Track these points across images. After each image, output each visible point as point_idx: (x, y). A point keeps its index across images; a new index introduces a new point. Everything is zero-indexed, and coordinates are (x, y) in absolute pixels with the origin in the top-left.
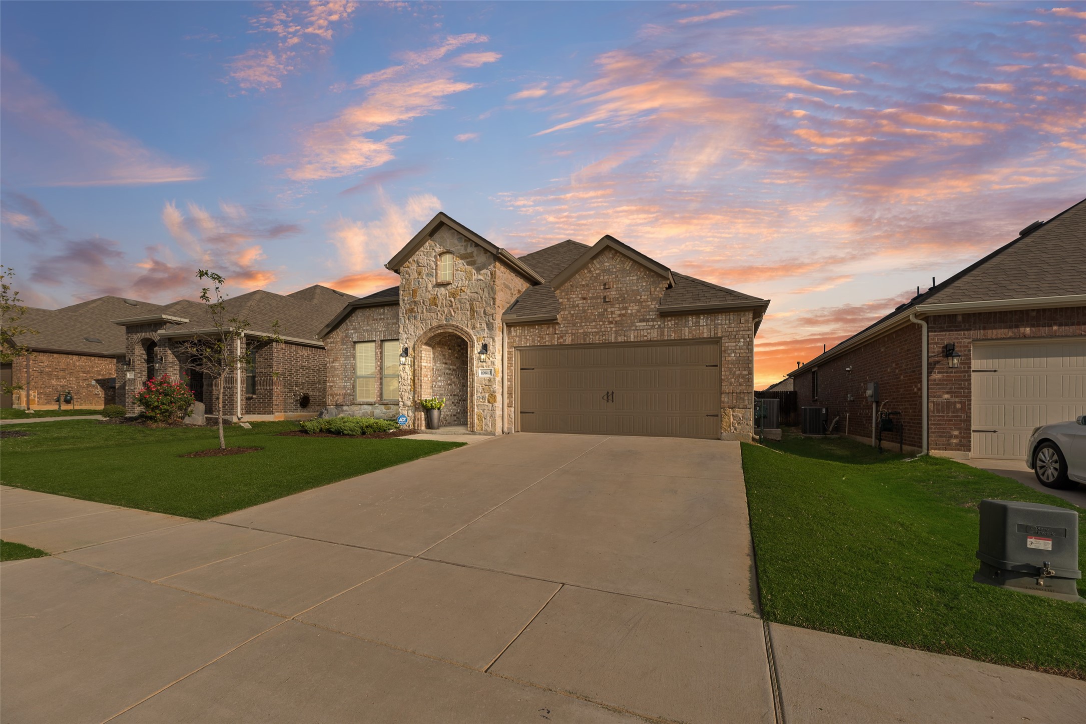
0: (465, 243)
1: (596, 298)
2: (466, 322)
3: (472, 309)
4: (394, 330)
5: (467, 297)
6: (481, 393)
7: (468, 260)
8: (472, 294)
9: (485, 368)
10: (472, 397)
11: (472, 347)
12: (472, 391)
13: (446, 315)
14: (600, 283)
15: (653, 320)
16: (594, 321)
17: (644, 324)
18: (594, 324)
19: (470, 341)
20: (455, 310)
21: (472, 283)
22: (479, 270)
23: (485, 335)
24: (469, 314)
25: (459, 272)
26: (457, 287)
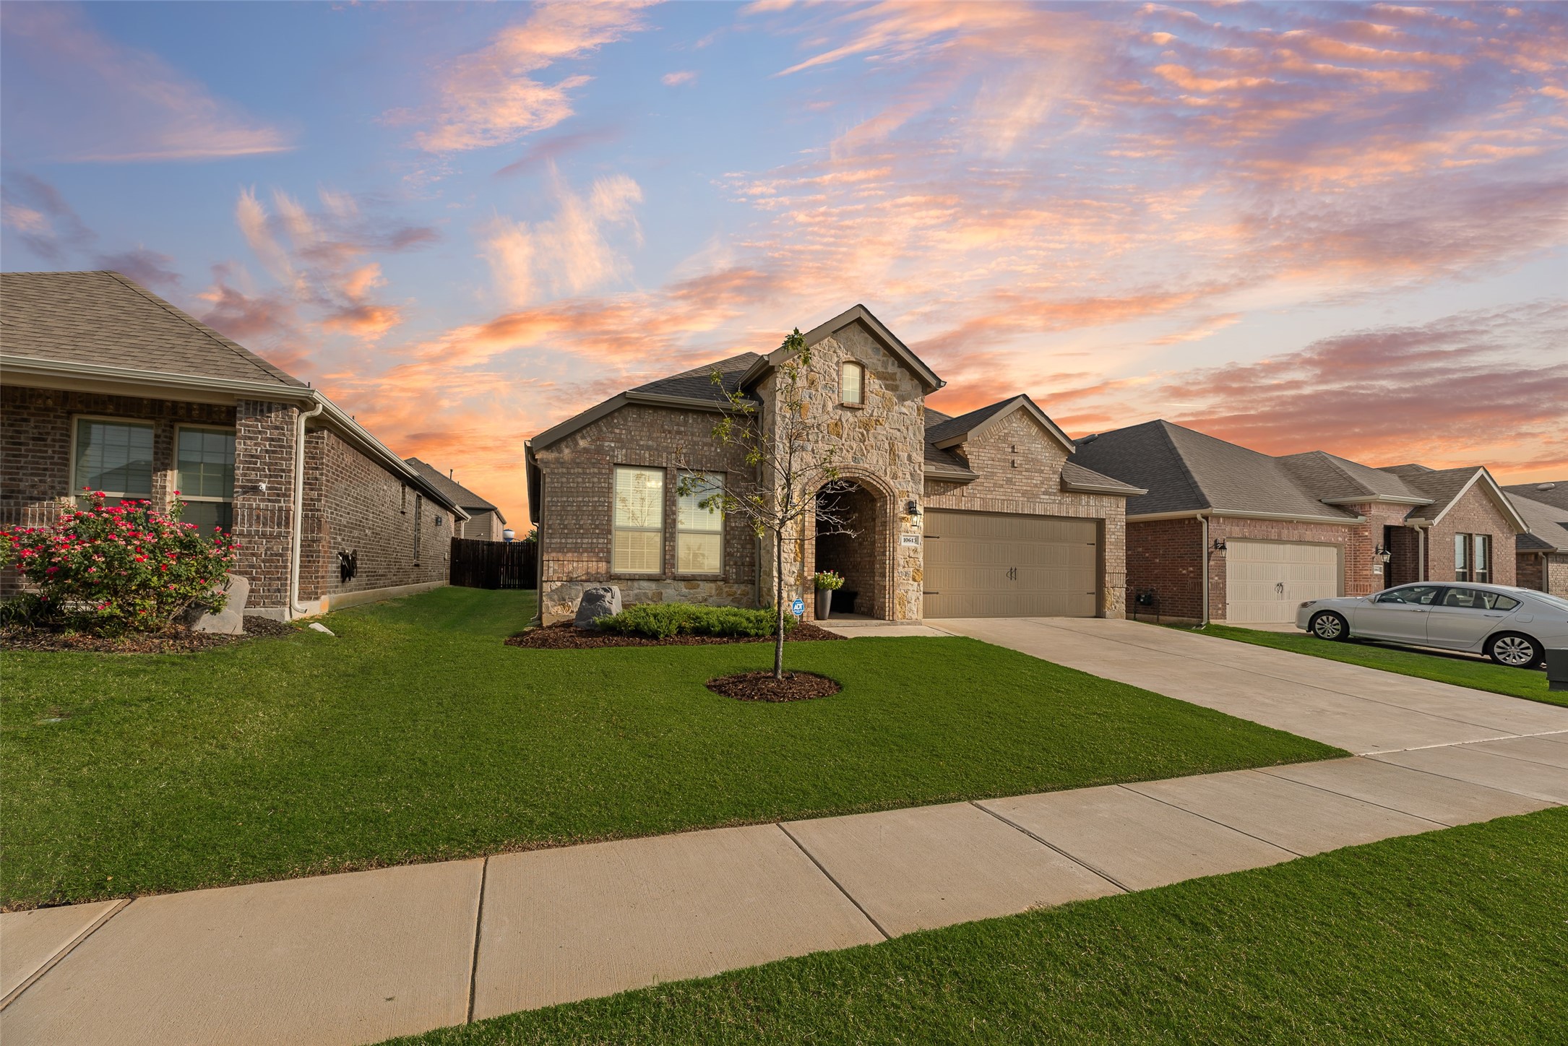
0: (885, 359)
1: (1005, 460)
2: (884, 468)
3: (892, 450)
4: (706, 456)
5: (885, 433)
6: (904, 567)
7: (888, 382)
8: (891, 431)
9: (910, 534)
10: (893, 573)
11: (894, 503)
12: (893, 564)
13: (855, 453)
14: (1009, 445)
15: (1055, 494)
16: (1002, 486)
17: (1047, 497)
18: (1002, 490)
19: (890, 495)
20: (868, 448)
21: (893, 416)
22: (902, 399)
23: (910, 489)
24: (888, 457)
25: (874, 395)
26: (872, 415)
